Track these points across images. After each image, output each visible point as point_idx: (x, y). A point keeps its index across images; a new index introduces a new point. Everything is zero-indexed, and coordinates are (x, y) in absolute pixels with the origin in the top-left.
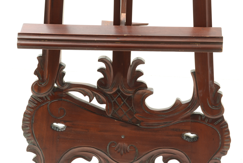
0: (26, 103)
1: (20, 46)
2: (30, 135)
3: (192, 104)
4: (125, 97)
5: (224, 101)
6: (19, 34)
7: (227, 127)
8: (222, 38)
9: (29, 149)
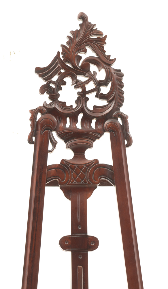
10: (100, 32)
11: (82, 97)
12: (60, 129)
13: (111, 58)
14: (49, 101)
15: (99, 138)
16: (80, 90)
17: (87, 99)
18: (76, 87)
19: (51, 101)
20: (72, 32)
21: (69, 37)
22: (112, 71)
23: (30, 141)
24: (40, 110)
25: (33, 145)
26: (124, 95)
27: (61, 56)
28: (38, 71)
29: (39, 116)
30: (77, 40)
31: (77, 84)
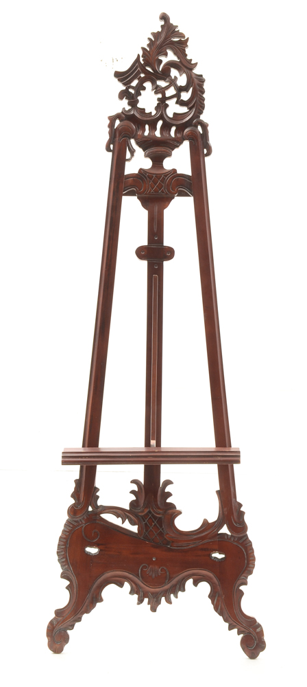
0: (62, 528)
1: (64, 463)
2: (64, 560)
3: (218, 524)
4: (155, 518)
5: (247, 519)
6: (63, 453)
7: (251, 545)
8: (239, 452)
9: (64, 576)
10: (182, 34)
11: (162, 104)
12: (139, 137)
13: (192, 62)
14: (128, 108)
15: (178, 147)
16: (160, 96)
17: (167, 106)
18: (156, 93)
19: (130, 108)
20: (153, 34)
21: (149, 39)
22: (194, 76)
23: (108, 149)
24: (118, 116)
25: (111, 153)
26: (205, 102)
27: (141, 59)
28: (117, 75)
29: (117, 122)
30: (158, 43)
31: (157, 90)
